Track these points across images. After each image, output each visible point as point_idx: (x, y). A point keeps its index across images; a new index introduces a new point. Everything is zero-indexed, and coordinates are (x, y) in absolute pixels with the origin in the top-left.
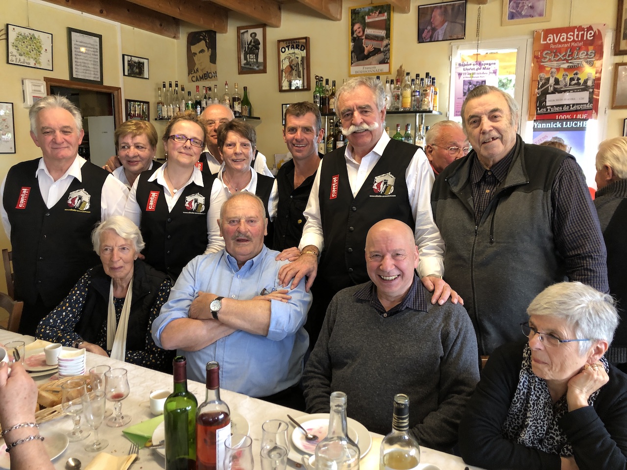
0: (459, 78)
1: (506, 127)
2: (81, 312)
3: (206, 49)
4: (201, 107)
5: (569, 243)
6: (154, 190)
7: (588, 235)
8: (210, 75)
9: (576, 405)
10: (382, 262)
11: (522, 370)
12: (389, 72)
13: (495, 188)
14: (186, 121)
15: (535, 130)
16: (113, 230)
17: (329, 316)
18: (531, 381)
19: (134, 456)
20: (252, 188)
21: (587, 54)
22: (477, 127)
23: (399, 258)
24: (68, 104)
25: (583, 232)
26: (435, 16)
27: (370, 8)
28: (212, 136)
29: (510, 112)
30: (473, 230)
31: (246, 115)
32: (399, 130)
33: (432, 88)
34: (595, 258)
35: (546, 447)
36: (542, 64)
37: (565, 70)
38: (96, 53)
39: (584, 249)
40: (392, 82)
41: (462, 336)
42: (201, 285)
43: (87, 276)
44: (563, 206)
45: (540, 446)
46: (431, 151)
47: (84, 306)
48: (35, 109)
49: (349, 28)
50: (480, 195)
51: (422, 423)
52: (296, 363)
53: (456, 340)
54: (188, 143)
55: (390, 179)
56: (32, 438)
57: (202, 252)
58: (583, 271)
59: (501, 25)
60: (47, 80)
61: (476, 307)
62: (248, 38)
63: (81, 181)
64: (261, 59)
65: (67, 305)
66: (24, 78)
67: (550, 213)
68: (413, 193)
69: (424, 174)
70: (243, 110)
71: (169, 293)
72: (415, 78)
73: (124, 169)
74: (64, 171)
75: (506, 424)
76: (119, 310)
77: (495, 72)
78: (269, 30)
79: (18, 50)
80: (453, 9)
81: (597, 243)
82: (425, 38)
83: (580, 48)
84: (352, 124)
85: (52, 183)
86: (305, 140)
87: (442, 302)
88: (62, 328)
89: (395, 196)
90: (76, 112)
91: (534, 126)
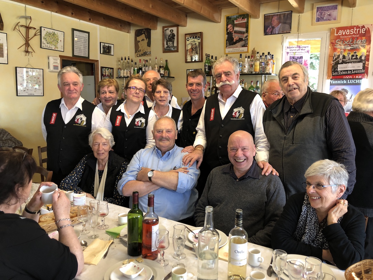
0: (287, 55)
1: (301, 82)
2: (81, 177)
3: (145, 39)
4: (142, 71)
5: (334, 144)
6: (119, 115)
7: (344, 140)
8: (147, 53)
9: (332, 222)
10: (237, 153)
11: (303, 205)
12: (248, 52)
13: (296, 115)
14: (137, 79)
15: (331, 84)
16: (100, 134)
17: (209, 181)
18: (308, 211)
19: (112, 241)
20: (170, 114)
21: (362, 42)
22: (286, 83)
23: (245, 150)
24: (76, 71)
25: (341, 138)
26: (274, 20)
27: (237, 16)
28: (149, 87)
29: (303, 75)
30: (284, 137)
31: (166, 76)
32: (252, 84)
33: (271, 61)
34: (347, 152)
35: (316, 245)
36: (335, 47)
37: (349, 50)
38: (86, 42)
39: (342, 147)
40: (249, 57)
41: (277, 192)
42: (143, 164)
43: (84, 159)
44: (332, 125)
45: (312, 244)
46: (265, 96)
47: (83, 174)
48: (61, 73)
49: (225, 28)
50: (288, 119)
51: (255, 235)
52: (191, 206)
53: (273, 194)
54: (138, 91)
55: (242, 110)
56: (69, 225)
57: (143, 148)
58: (341, 159)
59: (312, 25)
60: (60, 56)
61: (284, 177)
62: (168, 32)
63: (82, 110)
64: (175, 45)
65: (75, 173)
66: (49, 55)
67: (324, 128)
68: (254, 118)
69: (259, 108)
70: (165, 73)
71: (126, 168)
72: (262, 55)
73: (102, 104)
74: (73, 105)
75: (296, 233)
76: (100, 176)
77: (308, 52)
78: (180, 28)
79: (46, 41)
80: (284, 16)
81: (349, 144)
82: (268, 32)
83: (357, 38)
84: (221, 81)
85: (67, 111)
86: (198, 90)
87: (267, 174)
88: (72, 184)
89: (244, 119)
90: (80, 75)
91: (331, 82)
